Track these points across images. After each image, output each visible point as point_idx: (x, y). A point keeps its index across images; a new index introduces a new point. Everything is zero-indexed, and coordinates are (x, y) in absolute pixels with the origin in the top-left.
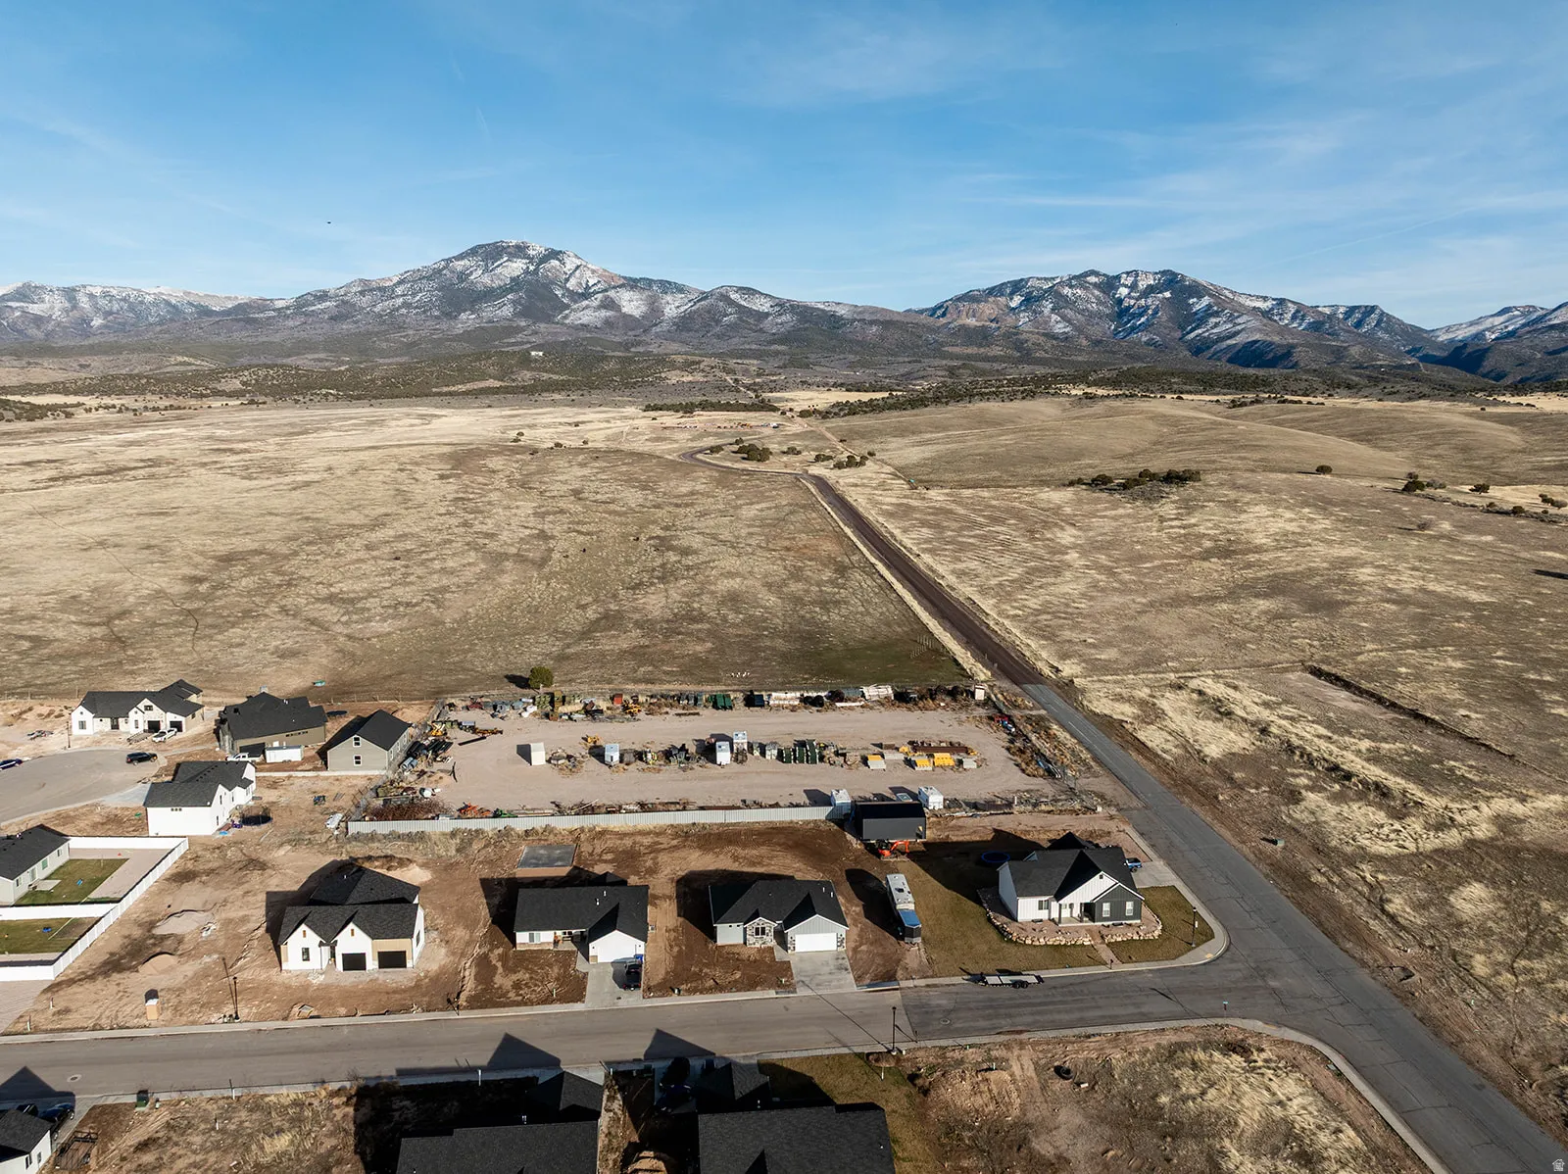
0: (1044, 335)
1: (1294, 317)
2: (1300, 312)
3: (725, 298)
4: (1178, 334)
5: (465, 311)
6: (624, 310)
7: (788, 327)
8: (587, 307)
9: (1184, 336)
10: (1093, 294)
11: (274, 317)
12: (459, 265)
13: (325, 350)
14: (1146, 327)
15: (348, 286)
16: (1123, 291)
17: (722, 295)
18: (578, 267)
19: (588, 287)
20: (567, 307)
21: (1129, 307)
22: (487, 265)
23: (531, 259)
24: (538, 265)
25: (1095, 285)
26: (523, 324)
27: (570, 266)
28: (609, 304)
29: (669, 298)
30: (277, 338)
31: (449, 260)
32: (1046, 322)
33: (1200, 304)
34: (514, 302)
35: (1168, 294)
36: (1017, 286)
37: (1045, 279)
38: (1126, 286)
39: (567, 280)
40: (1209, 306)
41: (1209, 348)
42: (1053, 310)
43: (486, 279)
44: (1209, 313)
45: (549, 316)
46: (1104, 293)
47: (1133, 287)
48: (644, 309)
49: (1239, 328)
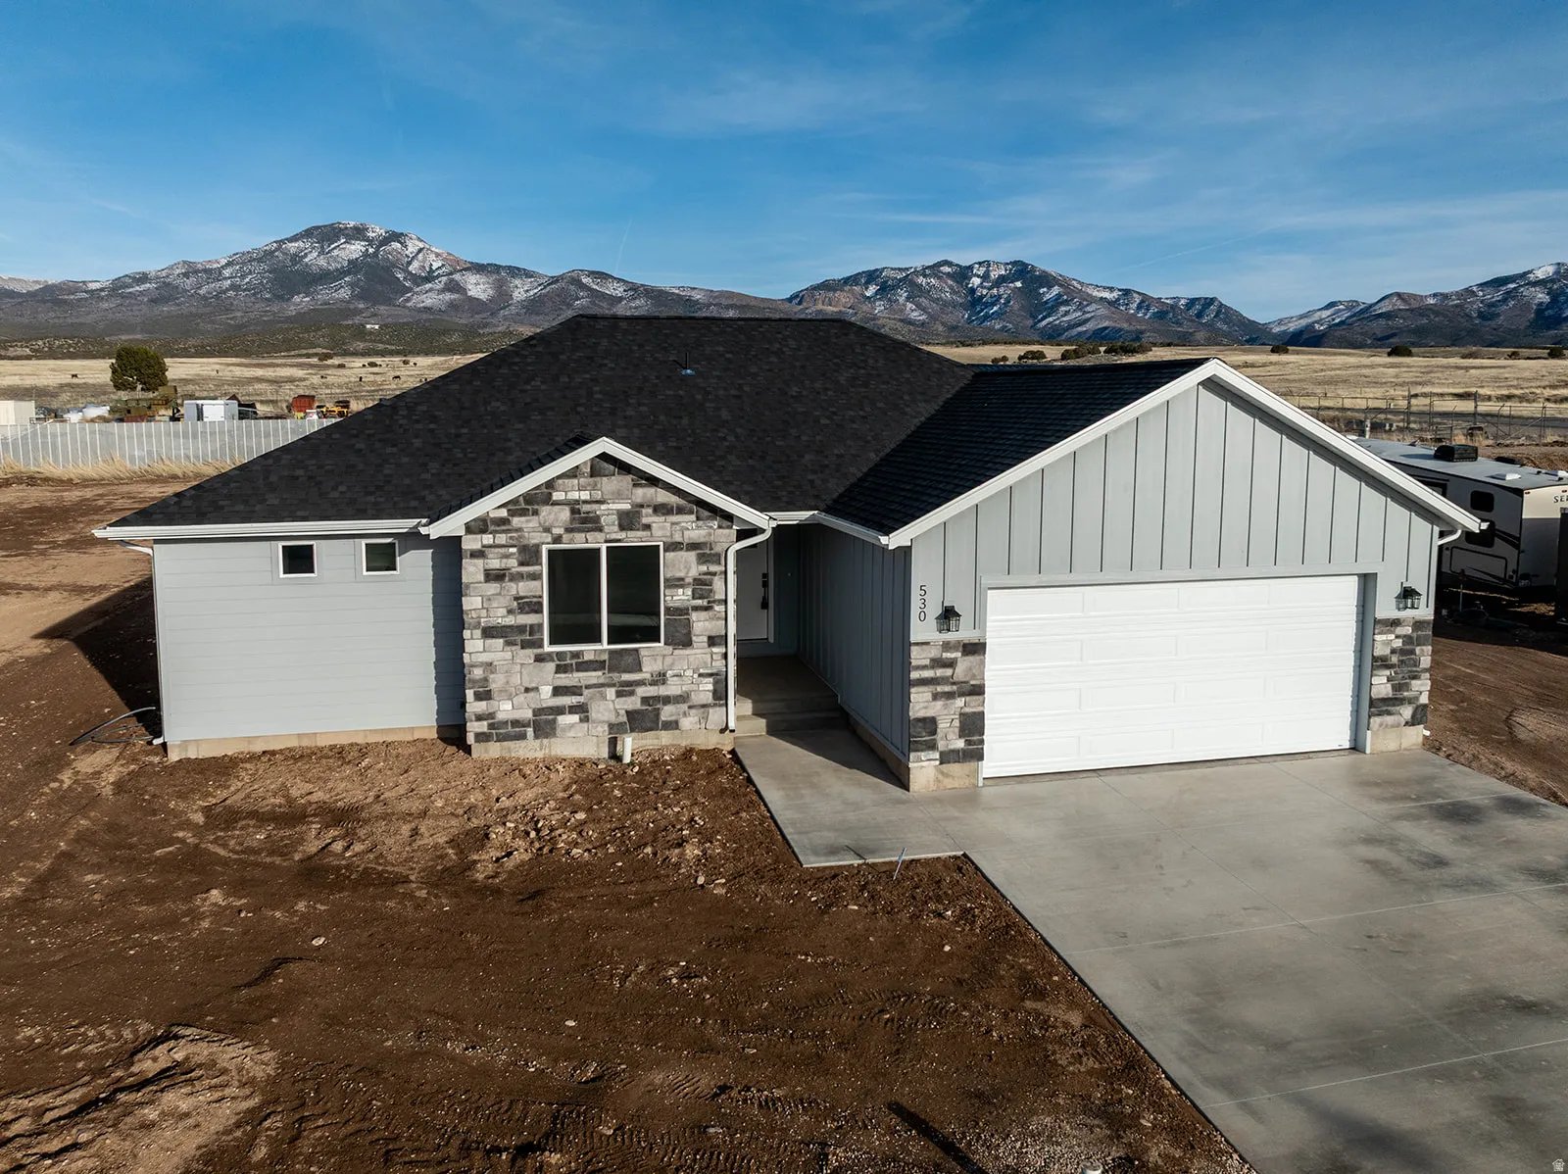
0: (901, 320)
1: (1139, 307)
2: (1146, 302)
3: (576, 282)
4: (1030, 322)
5: (298, 293)
6: (470, 293)
7: (642, 311)
8: (431, 290)
9: (1036, 324)
10: (946, 283)
11: (86, 299)
12: (293, 247)
13: (142, 331)
14: (998, 315)
15: (171, 268)
16: (976, 281)
17: (573, 279)
18: (420, 250)
19: (431, 271)
20: (410, 290)
21: (982, 297)
22: (322, 247)
23: (371, 242)
24: (378, 248)
25: (948, 275)
26: (361, 306)
27: (411, 249)
28: (453, 287)
29: (517, 282)
30: (88, 319)
31: (282, 241)
32: (902, 311)
33: (1050, 294)
34: (352, 285)
35: (1019, 284)
36: (871, 276)
37: (900, 269)
38: (978, 276)
39: (409, 263)
40: (1059, 296)
41: (1060, 335)
42: (908, 298)
43: (322, 262)
44: (1058, 302)
45: (390, 299)
46: (958, 282)
47: (985, 277)
48: (491, 292)
49: (1088, 316)
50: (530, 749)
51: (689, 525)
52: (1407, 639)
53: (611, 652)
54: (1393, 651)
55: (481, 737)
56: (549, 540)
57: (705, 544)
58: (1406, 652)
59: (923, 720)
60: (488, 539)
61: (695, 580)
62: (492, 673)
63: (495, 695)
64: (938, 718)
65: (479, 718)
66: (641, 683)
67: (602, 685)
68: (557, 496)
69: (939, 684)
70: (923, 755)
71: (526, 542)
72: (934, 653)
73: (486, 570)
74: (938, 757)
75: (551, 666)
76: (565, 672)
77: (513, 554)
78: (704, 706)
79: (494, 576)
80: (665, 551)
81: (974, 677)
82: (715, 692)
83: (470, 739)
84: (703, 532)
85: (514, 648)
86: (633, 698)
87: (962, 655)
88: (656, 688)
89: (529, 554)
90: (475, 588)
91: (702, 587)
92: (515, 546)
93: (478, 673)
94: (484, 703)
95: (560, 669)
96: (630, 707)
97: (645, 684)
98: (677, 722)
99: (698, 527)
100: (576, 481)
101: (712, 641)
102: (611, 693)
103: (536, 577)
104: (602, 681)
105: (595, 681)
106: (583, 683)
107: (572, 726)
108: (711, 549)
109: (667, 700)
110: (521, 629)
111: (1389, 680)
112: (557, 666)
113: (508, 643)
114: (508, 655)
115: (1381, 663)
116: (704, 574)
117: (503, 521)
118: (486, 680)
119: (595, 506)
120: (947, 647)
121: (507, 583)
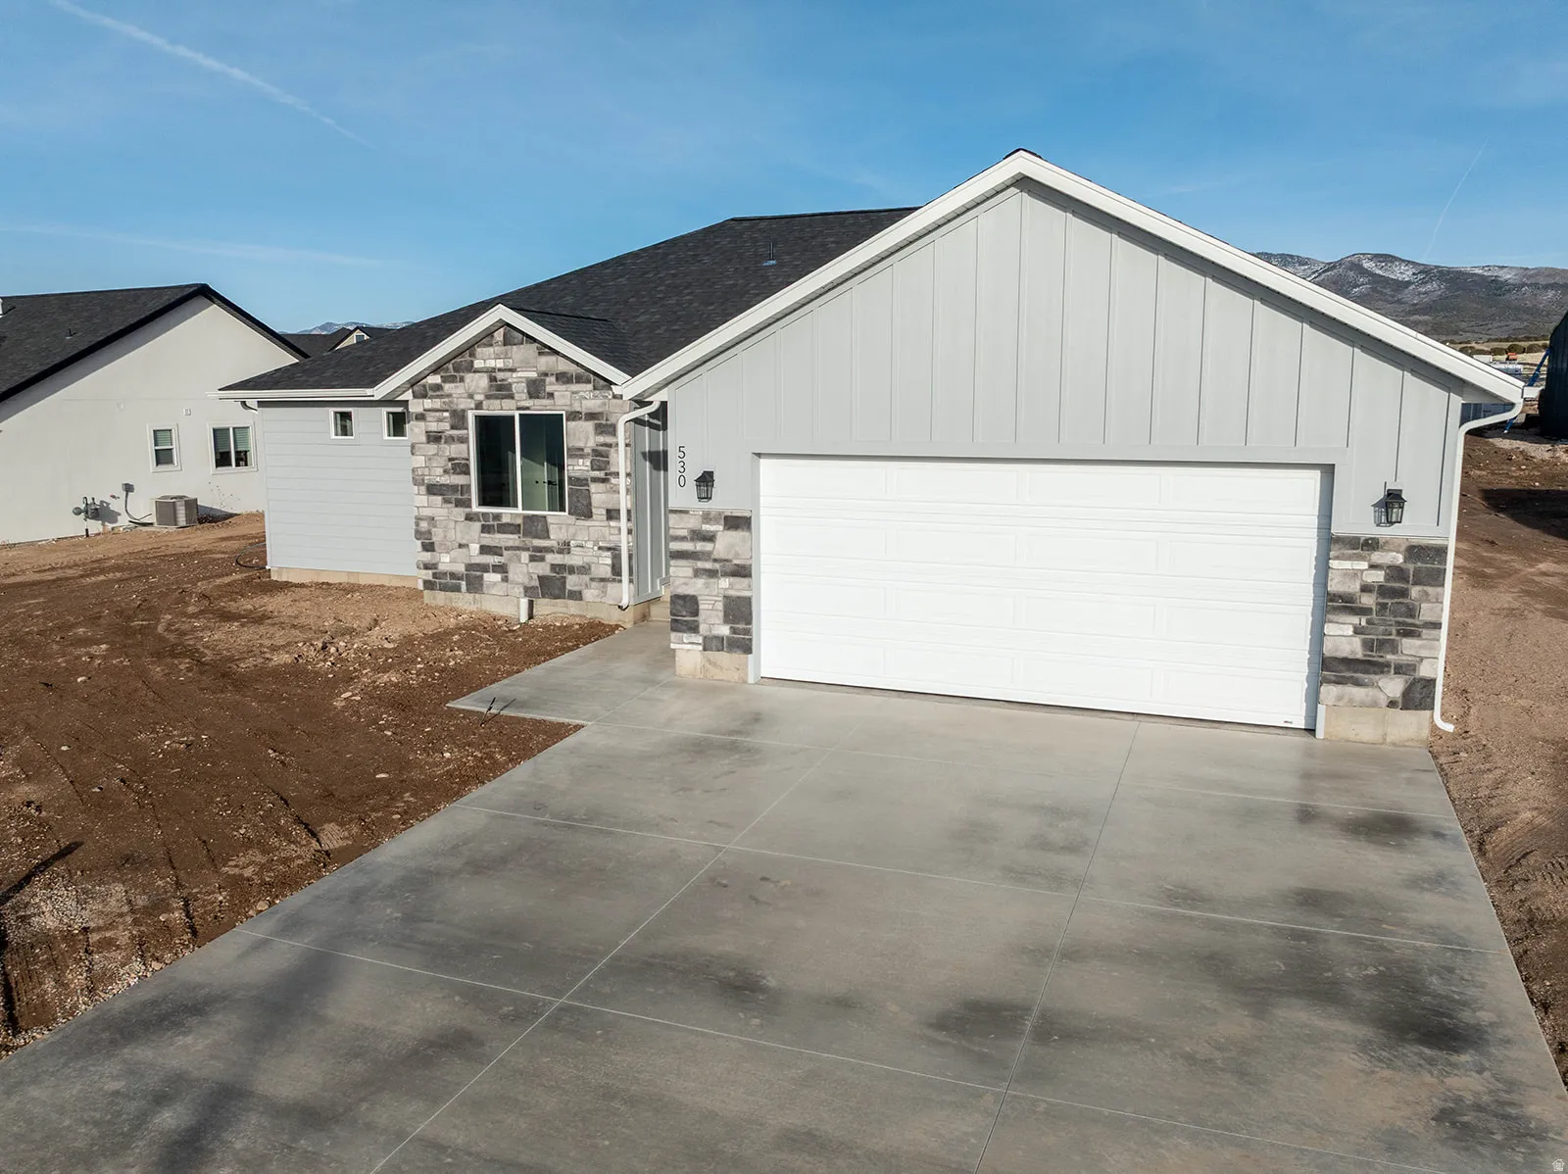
3: (1357, 267)
7: (1434, 296)
17: (1352, 263)
50: (466, 603)
51: (586, 395)
52: (1396, 572)
53: (526, 517)
54: (1366, 589)
56: (473, 406)
57: (601, 413)
58: (1394, 592)
59: (686, 597)
60: (428, 403)
61: (593, 450)
62: (435, 527)
63: (436, 548)
64: (699, 598)
66: (549, 550)
67: (518, 548)
68: (478, 364)
69: (699, 559)
70: (685, 637)
71: (455, 407)
72: (692, 523)
73: (427, 432)
74: (701, 641)
75: (477, 526)
76: (489, 533)
77: (446, 418)
78: (602, 580)
79: (433, 438)
80: (567, 420)
81: (737, 555)
82: (612, 567)
83: (422, 585)
84: (598, 402)
85: (449, 505)
86: (542, 564)
87: (724, 529)
88: (561, 556)
89: (458, 420)
90: (419, 448)
91: (598, 458)
92: (447, 411)
94: (430, 554)
95: (486, 529)
96: (541, 573)
97: (553, 551)
98: (580, 593)
99: (595, 397)
100: (491, 349)
101: (608, 514)
102: (525, 556)
103: (464, 440)
104: (517, 544)
105: (512, 544)
106: (503, 544)
107: (495, 584)
108: (607, 420)
109: (572, 570)
110: (454, 488)
111: (1357, 631)
112: (483, 525)
113: (446, 501)
114: (444, 511)
115: (1345, 604)
116: (602, 445)
117: (438, 387)
118: (429, 532)
119: (508, 374)
120: (707, 517)
121: (443, 446)
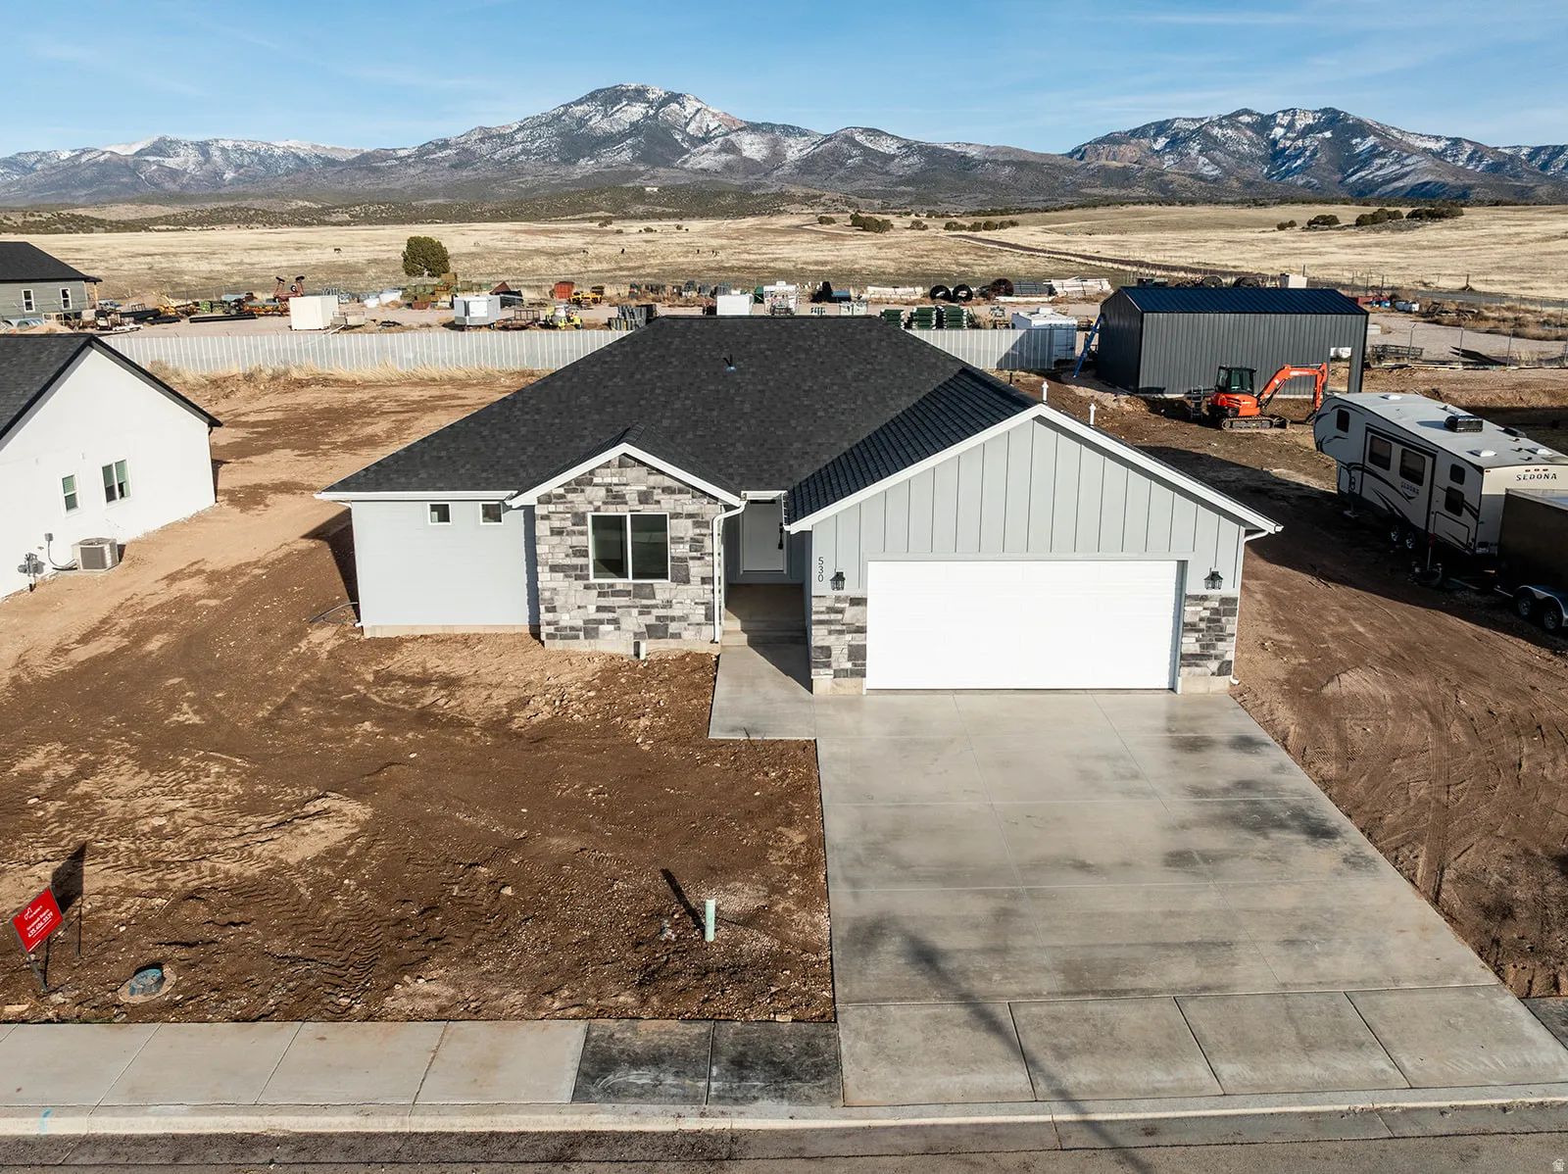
0: (1191, 176)
1: (1470, 159)
2: (1478, 152)
3: (850, 140)
4: (1338, 177)
5: (583, 157)
6: (745, 154)
7: (915, 169)
8: (707, 151)
9: (1345, 178)
10: (1245, 135)
11: (396, 166)
12: (578, 110)
13: (444, 196)
14: (1302, 169)
15: (469, 134)
16: (1279, 132)
17: (847, 137)
18: (698, 110)
19: (708, 132)
20: (687, 151)
21: (1285, 149)
22: (606, 110)
23: (651, 104)
24: (658, 109)
25: (1248, 125)
26: (642, 169)
27: (690, 110)
28: (730, 148)
29: (791, 141)
30: (398, 185)
31: (569, 106)
32: (1193, 165)
33: (1363, 145)
34: (632, 147)
35: (1328, 134)
36: (1161, 128)
37: (1193, 120)
38: (1282, 126)
39: (687, 124)
40: (1374, 147)
41: (1372, 191)
42: (1200, 151)
43: (605, 125)
44: (1373, 153)
45: (668, 161)
46: (1258, 133)
47: (1290, 127)
48: (765, 152)
49: (1408, 169)
50: (582, 646)
51: (686, 502)
52: (1215, 611)
53: (635, 585)
54: (1201, 620)
55: (550, 636)
56: (592, 509)
57: (698, 514)
58: (1214, 620)
59: (822, 648)
60: (552, 508)
61: (691, 539)
62: (556, 595)
63: (558, 610)
64: (832, 647)
65: (548, 624)
66: (655, 606)
67: (629, 607)
68: (596, 480)
69: (832, 624)
70: (822, 671)
71: (575, 510)
72: (829, 603)
73: (551, 528)
74: (833, 673)
75: (595, 593)
76: (604, 597)
77: (568, 518)
78: (698, 624)
79: (557, 532)
80: (670, 518)
81: (858, 621)
82: (706, 615)
83: (543, 637)
84: (696, 507)
85: (570, 579)
86: (650, 616)
87: (849, 606)
88: (665, 610)
89: (580, 518)
90: (544, 539)
91: (696, 543)
92: (570, 513)
93: (547, 595)
94: (551, 614)
95: (600, 595)
96: (648, 622)
97: (658, 607)
98: (680, 634)
99: (693, 503)
100: (609, 471)
101: (704, 581)
102: (635, 612)
103: (583, 533)
104: (628, 604)
105: (623, 604)
106: (616, 605)
107: (609, 632)
108: (702, 518)
109: (673, 619)
110: (574, 567)
111: (1197, 641)
112: (599, 592)
113: (566, 576)
114: (566, 584)
115: (1192, 628)
116: (698, 535)
117: (562, 496)
118: (552, 599)
119: (623, 487)
120: (838, 599)
121: (565, 537)
